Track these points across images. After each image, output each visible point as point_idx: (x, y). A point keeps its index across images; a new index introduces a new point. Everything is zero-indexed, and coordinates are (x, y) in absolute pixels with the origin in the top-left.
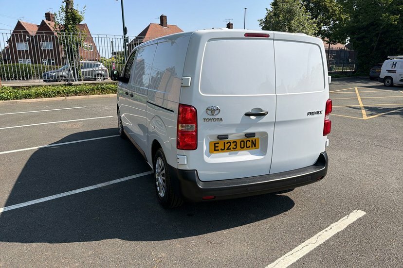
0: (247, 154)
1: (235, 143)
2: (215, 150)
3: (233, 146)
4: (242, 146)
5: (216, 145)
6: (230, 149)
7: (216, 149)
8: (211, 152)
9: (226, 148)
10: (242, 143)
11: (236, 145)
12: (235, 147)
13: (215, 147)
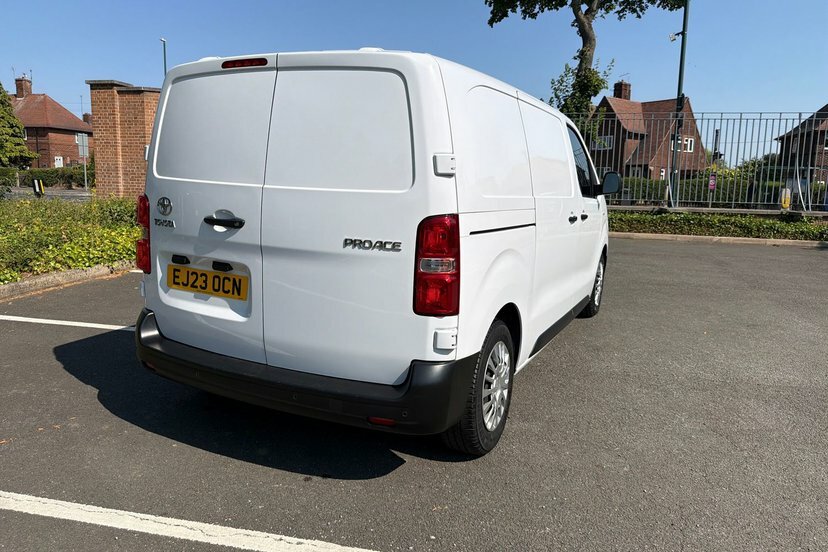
0: (225, 307)
1: (204, 278)
2: (175, 283)
3: (200, 282)
4: (216, 287)
5: (177, 273)
6: (196, 287)
7: (177, 280)
8: (169, 286)
9: (191, 283)
10: (217, 280)
11: (205, 282)
12: (204, 285)
13: (175, 277)
